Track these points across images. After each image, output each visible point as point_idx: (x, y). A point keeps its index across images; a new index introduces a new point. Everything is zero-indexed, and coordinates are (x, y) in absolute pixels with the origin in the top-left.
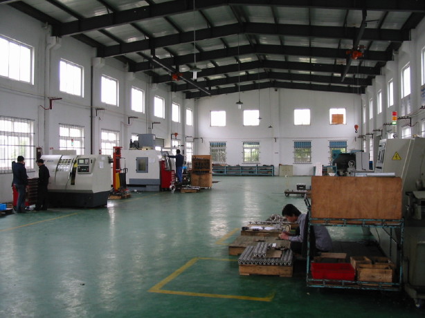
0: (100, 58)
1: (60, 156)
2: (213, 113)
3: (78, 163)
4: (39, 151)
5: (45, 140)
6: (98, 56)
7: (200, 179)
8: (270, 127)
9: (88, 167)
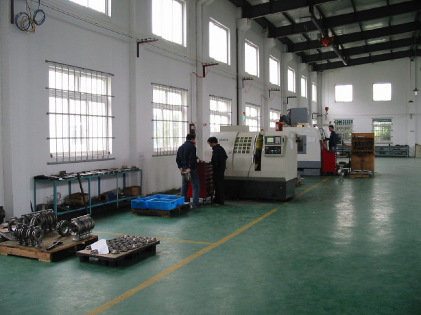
0: (246, 19)
1: (235, 133)
2: (337, 87)
3: (266, 143)
4: (192, 128)
5: (197, 115)
6: (244, 16)
7: (362, 161)
8: (411, 102)
9: (280, 148)
